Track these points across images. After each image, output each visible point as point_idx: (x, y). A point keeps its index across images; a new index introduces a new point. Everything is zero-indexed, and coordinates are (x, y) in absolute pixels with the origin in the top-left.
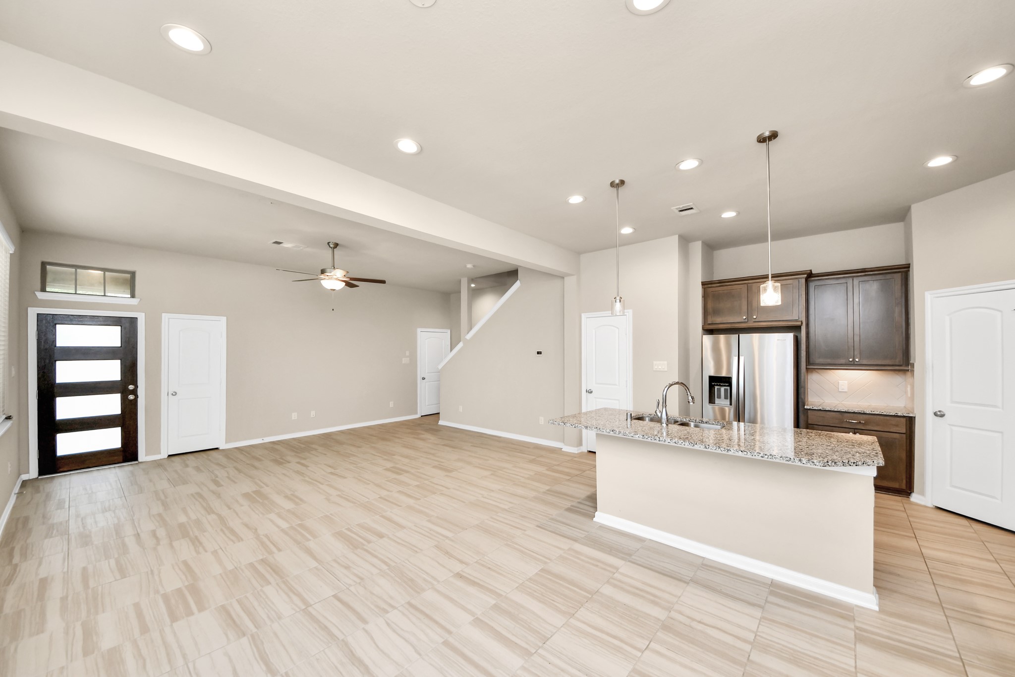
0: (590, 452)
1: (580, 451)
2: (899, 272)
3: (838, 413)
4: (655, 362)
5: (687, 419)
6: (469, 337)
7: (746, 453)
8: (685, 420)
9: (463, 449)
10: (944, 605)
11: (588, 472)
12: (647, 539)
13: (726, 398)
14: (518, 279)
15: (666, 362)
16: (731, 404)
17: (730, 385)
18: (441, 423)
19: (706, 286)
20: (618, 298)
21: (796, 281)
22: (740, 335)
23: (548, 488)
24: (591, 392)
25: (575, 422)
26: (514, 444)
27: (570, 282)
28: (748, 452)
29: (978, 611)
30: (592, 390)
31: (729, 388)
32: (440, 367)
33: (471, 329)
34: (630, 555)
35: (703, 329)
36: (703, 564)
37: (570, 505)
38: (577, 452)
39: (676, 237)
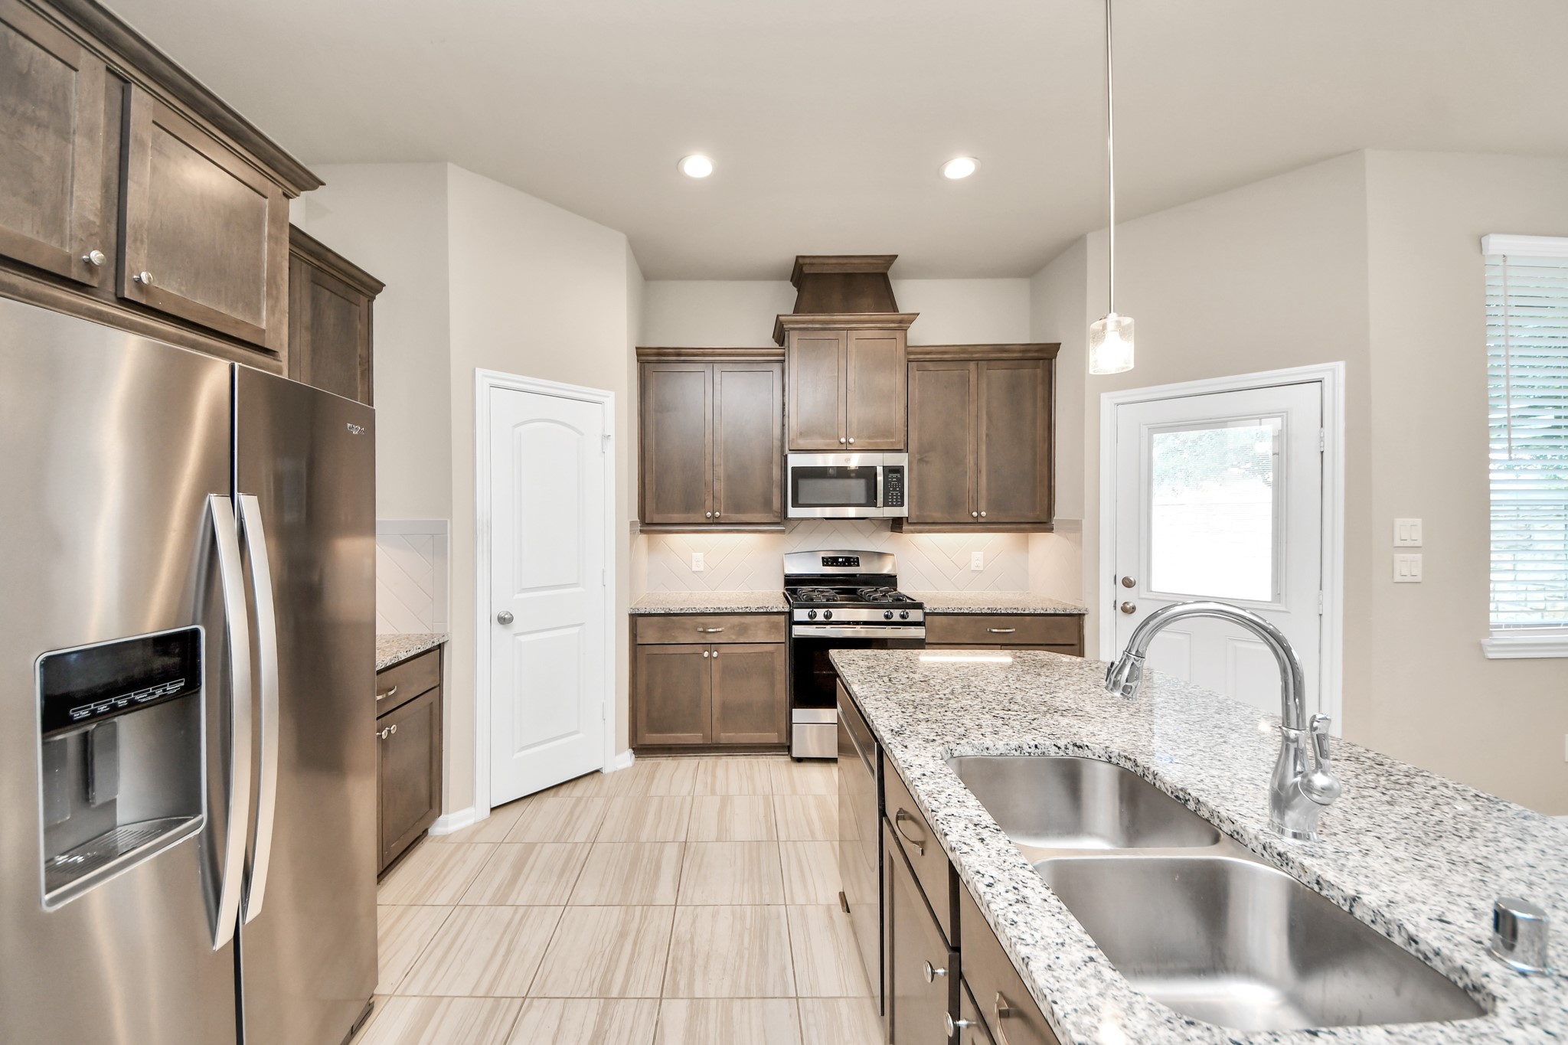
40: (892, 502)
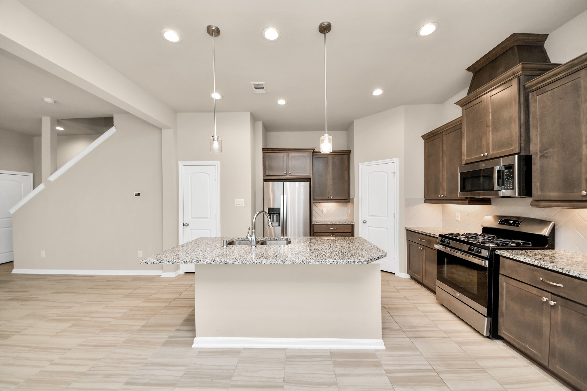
0: (186, 273)
1: (177, 274)
2: (346, 154)
3: (326, 225)
4: (236, 200)
5: (265, 239)
6: (53, 178)
7: (320, 262)
8: (263, 240)
9: (40, 300)
10: (403, 329)
11: (185, 293)
12: (242, 348)
13: (277, 221)
14: (113, 125)
15: (243, 200)
16: (279, 225)
17: (279, 214)
18: (15, 271)
19: (265, 151)
20: (216, 137)
21: (309, 153)
22: (284, 182)
23: (143, 323)
24: (188, 225)
25: (173, 257)
26: (109, 281)
27: (167, 134)
28: (322, 261)
29: (414, 327)
30: (189, 223)
31: (278, 215)
32: (12, 211)
33: (56, 170)
34: (230, 377)
35: (263, 179)
36: (287, 357)
37: (167, 337)
38: (174, 276)
39: (249, 113)
40: (507, 187)
